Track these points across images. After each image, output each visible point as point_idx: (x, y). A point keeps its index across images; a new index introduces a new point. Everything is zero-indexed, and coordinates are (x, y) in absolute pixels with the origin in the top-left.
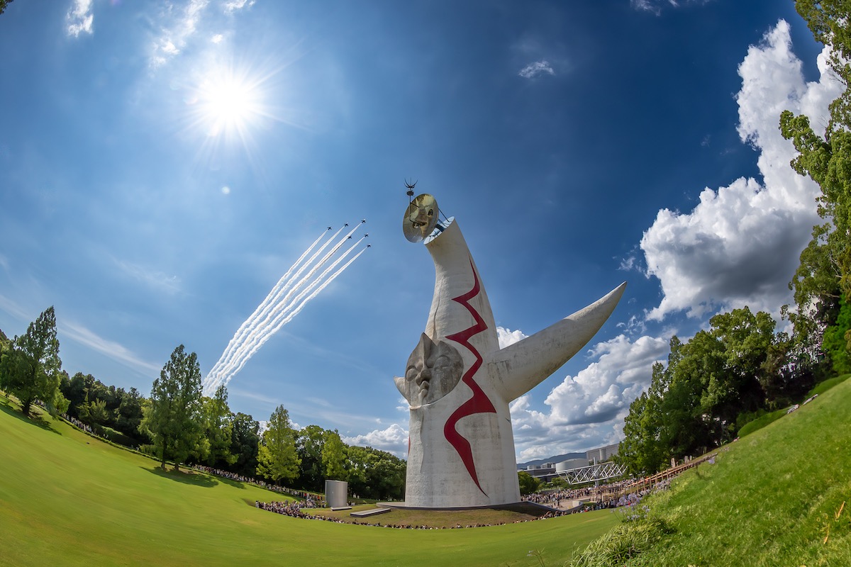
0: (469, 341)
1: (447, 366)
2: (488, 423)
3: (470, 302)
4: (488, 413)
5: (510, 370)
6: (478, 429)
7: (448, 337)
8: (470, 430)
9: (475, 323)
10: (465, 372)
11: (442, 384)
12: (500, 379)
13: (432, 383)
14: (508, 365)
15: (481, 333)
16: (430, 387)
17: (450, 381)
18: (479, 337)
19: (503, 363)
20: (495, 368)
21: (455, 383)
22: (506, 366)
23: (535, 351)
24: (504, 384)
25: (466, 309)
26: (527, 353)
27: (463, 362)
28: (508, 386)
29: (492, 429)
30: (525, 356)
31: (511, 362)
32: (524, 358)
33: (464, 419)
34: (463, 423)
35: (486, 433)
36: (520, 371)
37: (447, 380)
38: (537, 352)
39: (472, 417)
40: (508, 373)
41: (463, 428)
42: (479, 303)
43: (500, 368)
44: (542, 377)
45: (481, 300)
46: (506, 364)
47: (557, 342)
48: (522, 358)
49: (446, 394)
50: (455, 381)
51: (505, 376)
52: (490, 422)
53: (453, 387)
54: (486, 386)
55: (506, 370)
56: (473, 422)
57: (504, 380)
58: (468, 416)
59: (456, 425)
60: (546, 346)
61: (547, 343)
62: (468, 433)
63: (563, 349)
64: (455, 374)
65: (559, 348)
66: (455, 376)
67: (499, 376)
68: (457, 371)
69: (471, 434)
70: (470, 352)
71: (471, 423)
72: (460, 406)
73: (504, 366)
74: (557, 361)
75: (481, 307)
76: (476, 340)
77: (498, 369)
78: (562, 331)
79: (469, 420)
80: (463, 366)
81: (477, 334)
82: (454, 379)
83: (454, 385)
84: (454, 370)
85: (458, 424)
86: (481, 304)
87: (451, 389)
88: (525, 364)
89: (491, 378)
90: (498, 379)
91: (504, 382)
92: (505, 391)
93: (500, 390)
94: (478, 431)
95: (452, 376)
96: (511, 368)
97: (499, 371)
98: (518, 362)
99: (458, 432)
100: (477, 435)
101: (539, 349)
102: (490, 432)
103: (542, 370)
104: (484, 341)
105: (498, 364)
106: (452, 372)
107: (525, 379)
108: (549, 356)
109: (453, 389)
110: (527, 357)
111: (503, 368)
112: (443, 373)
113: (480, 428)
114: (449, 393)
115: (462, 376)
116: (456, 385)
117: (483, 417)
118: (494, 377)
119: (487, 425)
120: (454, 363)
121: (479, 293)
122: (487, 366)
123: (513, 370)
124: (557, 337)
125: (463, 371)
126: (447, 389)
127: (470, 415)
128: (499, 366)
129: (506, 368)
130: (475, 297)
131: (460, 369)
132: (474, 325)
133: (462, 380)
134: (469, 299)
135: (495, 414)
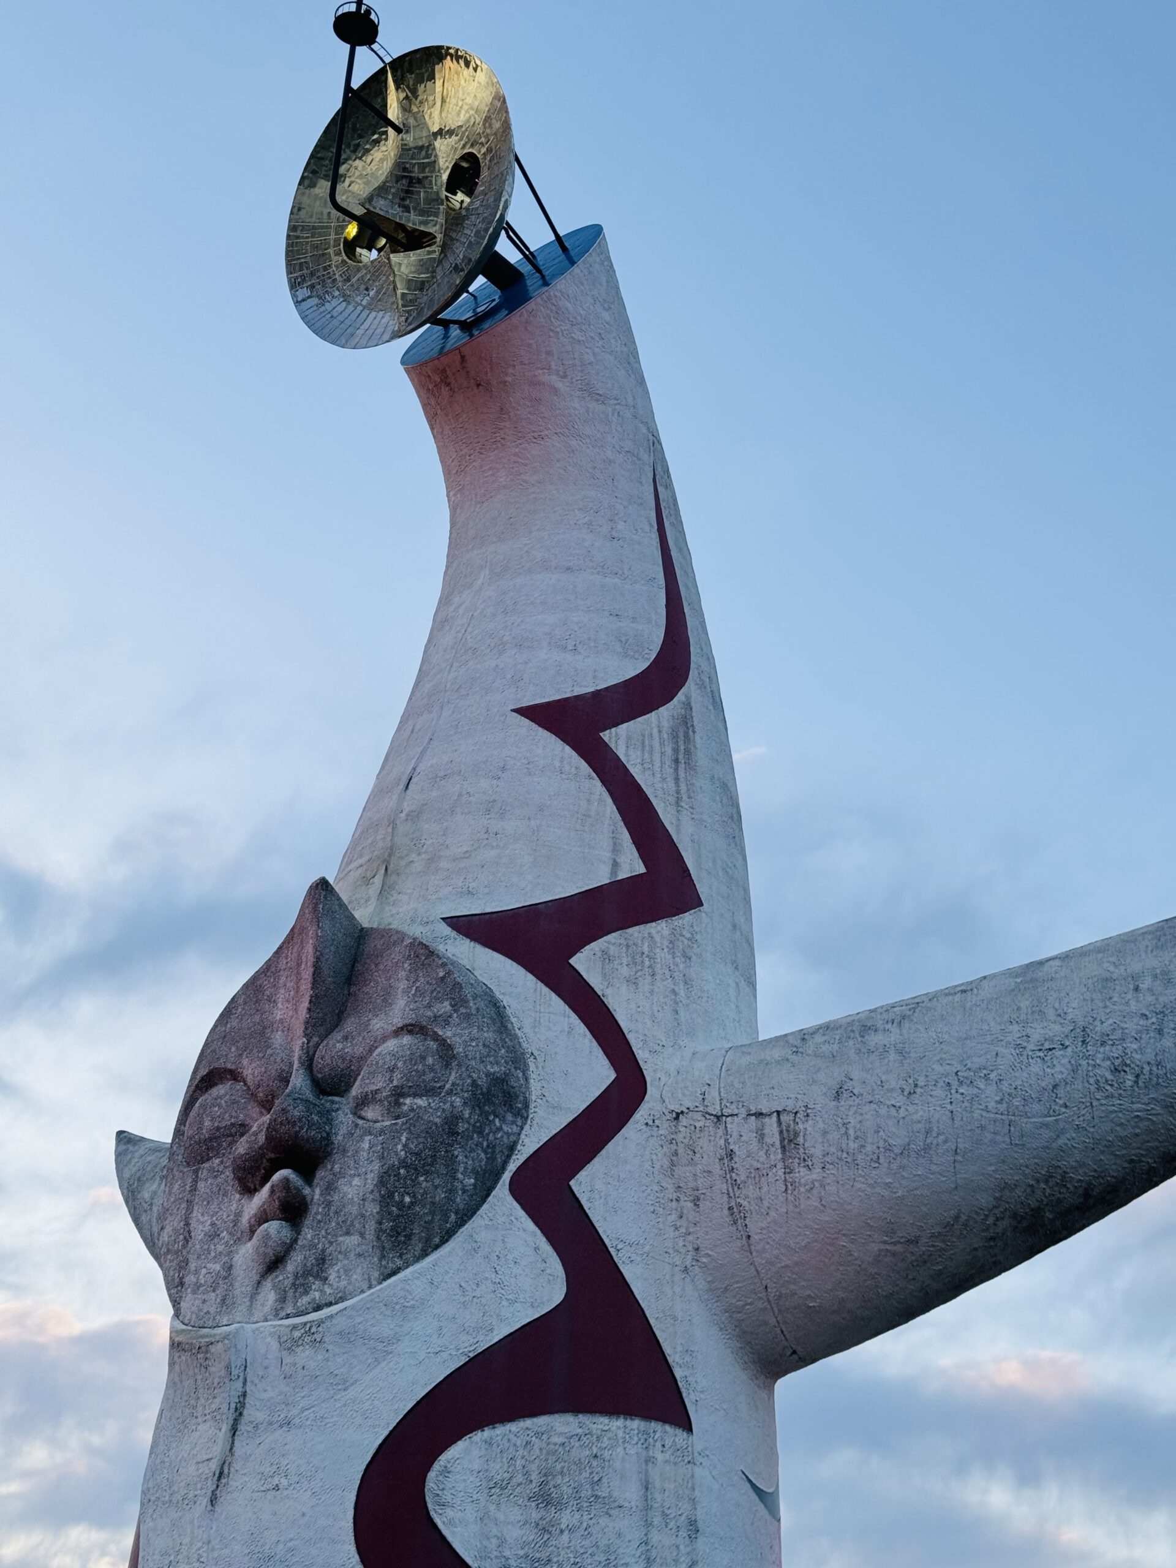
0: (584, 962)
1: (429, 1091)
2: (631, 1494)
3: (622, 739)
4: (636, 1424)
5: (802, 1174)
6: (567, 1518)
7: (465, 926)
9: (632, 865)
10: (531, 1142)
11: (386, 1200)
12: (737, 1214)
13: (330, 1188)
14: (789, 1141)
15: (660, 929)
16: (316, 1210)
17: (436, 1187)
18: (646, 949)
19: (767, 1120)
20: (710, 1145)
21: (461, 1206)
22: (782, 1140)
23: (961, 1083)
24: (753, 1248)
25: (590, 777)
26: (916, 1086)
27: (527, 1079)
28: (779, 1265)
29: (655, 1537)
30: (899, 1100)
31: (810, 1122)
32: (893, 1111)
33: (489, 1443)
34: (476, 1467)
35: (613, 1558)
36: (858, 1185)
37: (422, 1179)
38: (975, 1091)
39: (539, 1435)
40: (789, 1186)
41: (475, 1497)
42: (669, 750)
43: (740, 1152)
44: (991, 1247)
45: (686, 735)
46: (781, 1132)
47: (1107, 1048)
48: (883, 1111)
49: (399, 1262)
50: (464, 1191)
51: (766, 1204)
52: (647, 1489)
53: (448, 1225)
54: (647, 1248)
55: (780, 1165)
56: (544, 1472)
57: (755, 1225)
58: (514, 1427)
59: (432, 1475)
60: (1036, 1067)
61: (1047, 1046)
62: (502, 1542)
63: (1145, 1099)
64: (472, 1151)
65: (1120, 1088)
66: (470, 1162)
67: (732, 1195)
68: (488, 1134)
69: (521, 1553)
70: (581, 1028)
71: (526, 1474)
72: (472, 1355)
73: (768, 1140)
74: (1096, 1167)
75: (677, 779)
76: (625, 961)
77: (731, 1154)
78: (1150, 990)
79: (521, 1452)
80: (526, 1106)
81: (634, 931)
82: (460, 1176)
83: (453, 1217)
84: (468, 1123)
85: (446, 1471)
86: (681, 757)
87: (437, 1240)
88: (897, 1150)
89: (682, 1203)
90: (726, 1212)
91: (755, 1238)
92: (761, 1298)
93: (726, 1289)
94: (562, 1531)
95: (451, 1161)
96: (804, 1160)
97: (733, 1169)
98: (851, 1132)
99: (438, 1521)
100: (555, 1560)
101: (993, 1076)
102: (638, 1554)
103: (995, 1207)
104: (667, 973)
105: (732, 1125)
106: (453, 1133)
107: (885, 1242)
108: (1046, 1125)
109: (447, 1241)
110: (911, 1108)
111: (762, 1153)
112: (399, 1132)
113: (577, 1516)
114: (418, 1259)
115: (512, 1167)
116: (466, 1215)
117: (606, 1442)
118: (699, 1200)
119: (622, 1503)
120: (474, 1083)
121: (681, 696)
122: (665, 1127)
123: (816, 1174)
124: (1111, 1021)
125: (519, 1134)
126: (409, 1237)
127: (528, 1422)
128: (735, 1134)
129: (780, 1156)
130: (653, 716)
131: (503, 1120)
132: (622, 876)
133: (511, 1190)
134: (616, 725)
135: (680, 1434)
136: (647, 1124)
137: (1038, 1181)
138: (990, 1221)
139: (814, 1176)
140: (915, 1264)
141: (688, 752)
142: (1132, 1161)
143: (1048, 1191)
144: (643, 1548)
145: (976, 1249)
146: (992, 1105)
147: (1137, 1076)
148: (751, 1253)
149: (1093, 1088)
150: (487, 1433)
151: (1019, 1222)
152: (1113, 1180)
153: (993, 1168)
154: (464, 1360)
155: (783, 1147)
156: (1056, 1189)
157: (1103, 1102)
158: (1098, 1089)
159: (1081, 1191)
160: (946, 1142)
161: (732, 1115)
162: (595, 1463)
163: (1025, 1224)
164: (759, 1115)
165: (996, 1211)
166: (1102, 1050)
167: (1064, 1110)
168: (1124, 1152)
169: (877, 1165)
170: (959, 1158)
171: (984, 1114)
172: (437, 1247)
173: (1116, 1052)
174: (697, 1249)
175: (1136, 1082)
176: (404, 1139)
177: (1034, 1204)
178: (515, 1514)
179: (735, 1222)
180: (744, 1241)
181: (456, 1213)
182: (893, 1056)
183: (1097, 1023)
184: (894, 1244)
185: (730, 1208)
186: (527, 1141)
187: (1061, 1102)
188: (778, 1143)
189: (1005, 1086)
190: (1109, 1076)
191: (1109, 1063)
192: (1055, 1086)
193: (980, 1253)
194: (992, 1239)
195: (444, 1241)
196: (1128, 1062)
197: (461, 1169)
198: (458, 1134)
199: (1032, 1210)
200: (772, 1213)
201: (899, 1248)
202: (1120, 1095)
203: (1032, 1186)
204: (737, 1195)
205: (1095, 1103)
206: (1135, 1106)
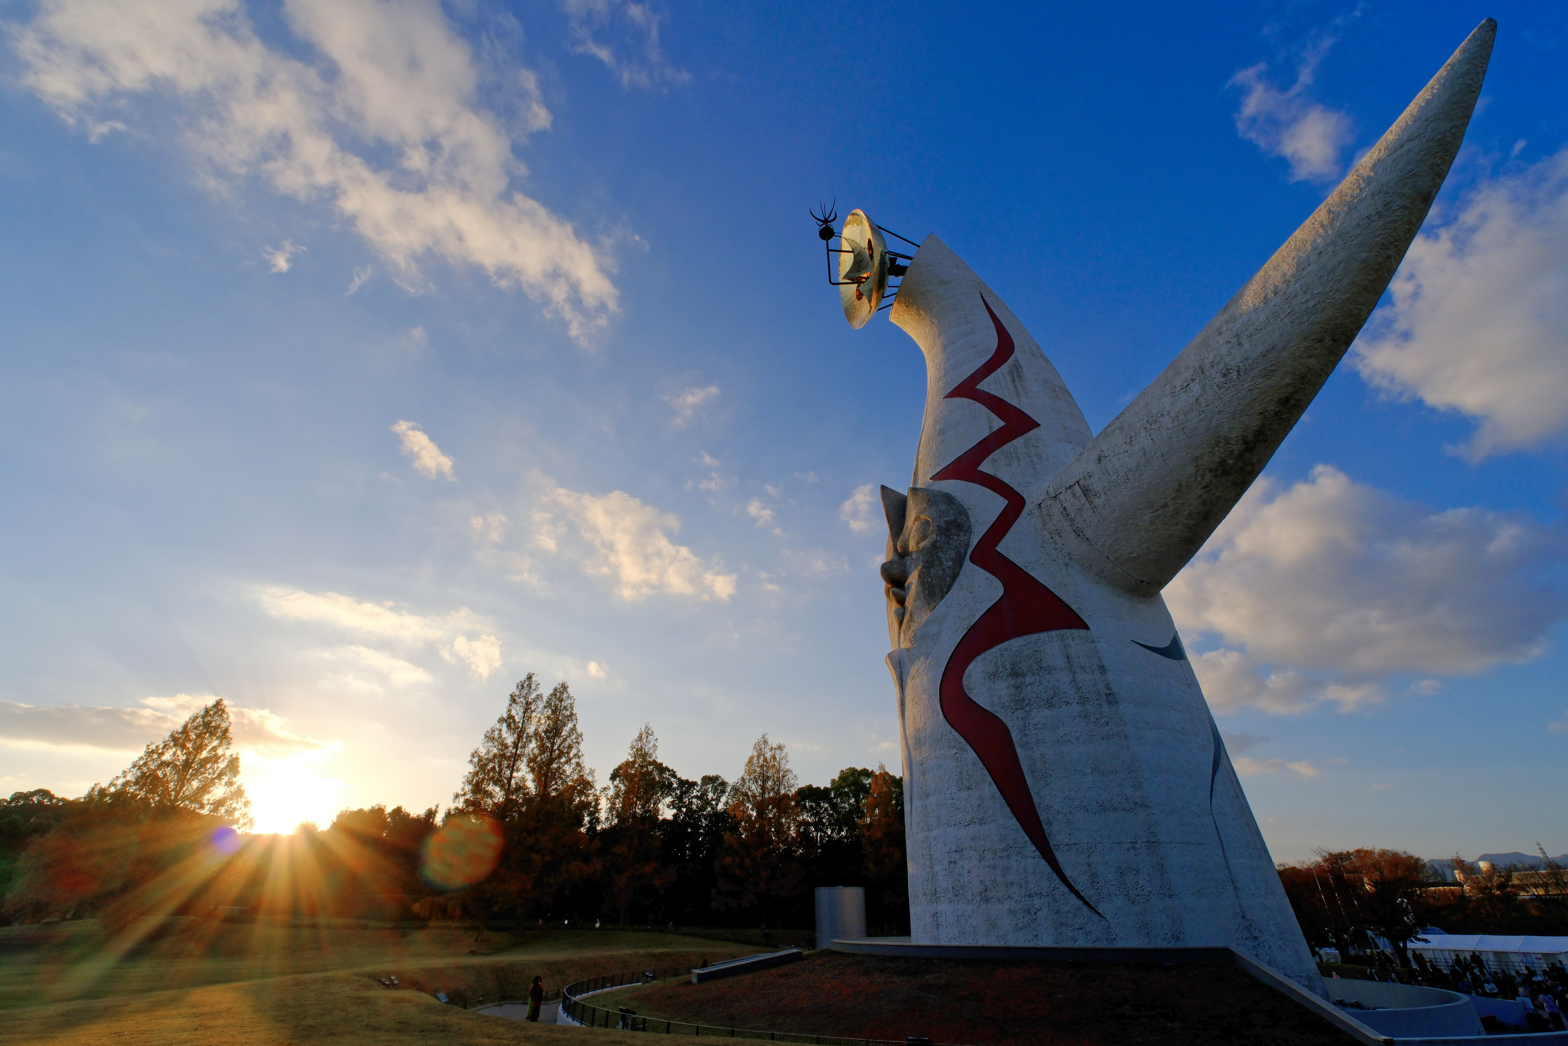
0: (985, 467)
2: (1061, 662)
3: (986, 385)
4: (1054, 633)
5: (1097, 501)
6: (1028, 680)
7: (939, 475)
8: (1003, 689)
9: (998, 423)
10: (975, 540)
12: (1078, 533)
14: (1086, 491)
15: (1018, 442)
16: (906, 599)
17: (937, 571)
18: (1012, 451)
19: (1074, 487)
20: (1056, 509)
21: (950, 574)
22: (1083, 492)
23: (1151, 424)
24: (1092, 543)
25: (974, 403)
26: (1131, 437)
27: (968, 518)
28: (1107, 545)
29: (1079, 677)
30: (1127, 447)
31: (1092, 478)
32: (1126, 453)
33: (984, 659)
34: (981, 671)
35: (1057, 691)
36: (1123, 493)
37: (931, 570)
38: (1159, 424)
39: (1006, 650)
40: (1094, 508)
41: (983, 682)
42: (1009, 379)
43: (1068, 505)
44: (1209, 491)
45: (1017, 371)
46: (1081, 489)
47: (1216, 367)
48: (1121, 455)
49: (935, 604)
50: (949, 568)
51: (1088, 521)
52: (1068, 658)
53: (948, 583)
54: (1042, 561)
55: (1087, 502)
56: (1012, 664)
57: (1088, 534)
58: (994, 650)
59: (964, 679)
60: (1183, 397)
61: (1185, 385)
62: (1000, 697)
63: (1249, 379)
64: (946, 551)
65: (1232, 382)
66: (947, 556)
67: (1072, 525)
68: (952, 543)
69: (1009, 699)
70: (987, 490)
71: (1004, 667)
72: (969, 628)
73: (1078, 495)
74: (1240, 426)
75: (1015, 387)
76: (1003, 459)
77: (1065, 509)
78: (1227, 329)
79: (999, 659)
80: (970, 527)
81: (1005, 447)
82: (945, 563)
83: (948, 579)
84: (941, 542)
85: (969, 676)
86: (1016, 379)
87: (945, 590)
88: (1134, 469)
89: (1054, 538)
90: (1073, 533)
91: (1091, 538)
92: (1108, 563)
93: (1091, 565)
94: (1027, 686)
95: (939, 558)
96: (1096, 495)
97: (1068, 514)
98: (1111, 473)
99: (971, 696)
100: (1027, 698)
101: (1165, 413)
102: (1071, 686)
103: (1197, 471)
104: (1026, 456)
105: (1062, 497)
106: (936, 548)
107: (1152, 513)
108: (1202, 420)
109: (950, 589)
110: (1133, 448)
111: (1077, 501)
112: (920, 557)
113: (1033, 677)
114: (941, 600)
115: (969, 552)
116: (954, 577)
117: (1039, 644)
118: (1060, 533)
119: (1055, 667)
120: (939, 527)
121: (1012, 358)
122: (1037, 513)
123: (1103, 498)
124: (1212, 355)
125: (969, 539)
126: (935, 593)
127: (1000, 646)
128: (1064, 500)
129: (1085, 499)
130: (998, 371)
131: (958, 535)
132: (995, 429)
133: (970, 561)
134: (981, 381)
135: (1083, 632)
136: (1029, 514)
137: (1213, 448)
138: (1199, 478)
139: (1103, 499)
140: (1173, 516)
141: (1019, 376)
142: (1261, 413)
143: (1222, 450)
144: (1073, 683)
145: (1200, 496)
146: (1170, 425)
147: (1238, 371)
148: (1092, 545)
149: (1217, 389)
150: (983, 656)
151: (1216, 472)
152: (1257, 428)
153: (1185, 453)
154: (966, 631)
155: (1085, 495)
156: (1225, 447)
157: (1226, 393)
158: (1220, 388)
159: (1241, 442)
160: (1155, 454)
161: (1060, 493)
162: (1036, 654)
163: (1220, 472)
164: (1070, 487)
165: (1199, 473)
166: (1213, 370)
167: (1207, 408)
168: (1253, 411)
169: (1128, 480)
170: (1165, 457)
171: (1168, 431)
172: (947, 593)
173: (1221, 366)
174: (1069, 554)
175: (1239, 374)
176: (921, 559)
177: (1218, 460)
178: (1003, 684)
179: (1079, 536)
180: (1087, 542)
181: (949, 577)
182: (1117, 431)
183: (1206, 360)
184: (1157, 510)
185: (1074, 531)
186: (973, 540)
187: (1204, 405)
188: (1082, 495)
189: (1172, 414)
190: (1222, 380)
191: (1219, 374)
192: (1197, 400)
193: (1205, 496)
194: (1206, 486)
195: (949, 590)
196: (1229, 368)
197: (944, 560)
198: (938, 547)
199: (1219, 463)
200: (1093, 524)
201: (1160, 512)
202: (1233, 385)
203: (1211, 452)
204: (1074, 524)
205: (1222, 396)
206: (1245, 386)
